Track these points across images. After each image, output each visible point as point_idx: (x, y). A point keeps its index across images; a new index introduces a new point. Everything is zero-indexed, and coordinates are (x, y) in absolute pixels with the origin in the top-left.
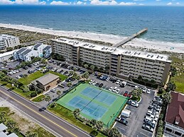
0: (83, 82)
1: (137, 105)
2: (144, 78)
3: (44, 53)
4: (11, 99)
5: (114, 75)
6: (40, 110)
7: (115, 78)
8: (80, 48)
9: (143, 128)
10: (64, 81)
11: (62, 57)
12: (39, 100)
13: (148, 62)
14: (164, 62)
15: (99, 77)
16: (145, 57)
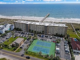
0: (35, 39)
1: (60, 45)
2: (58, 34)
3: (10, 28)
4: (4, 54)
5: (46, 34)
6: (22, 56)
7: (47, 35)
8: (29, 24)
9: (66, 54)
10: (26, 40)
11: (20, 29)
12: (19, 51)
13: (59, 28)
14: (65, 27)
15: (40, 36)
16: (57, 26)
